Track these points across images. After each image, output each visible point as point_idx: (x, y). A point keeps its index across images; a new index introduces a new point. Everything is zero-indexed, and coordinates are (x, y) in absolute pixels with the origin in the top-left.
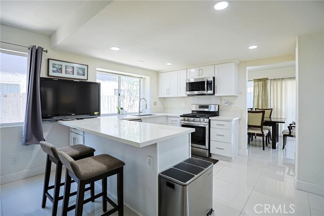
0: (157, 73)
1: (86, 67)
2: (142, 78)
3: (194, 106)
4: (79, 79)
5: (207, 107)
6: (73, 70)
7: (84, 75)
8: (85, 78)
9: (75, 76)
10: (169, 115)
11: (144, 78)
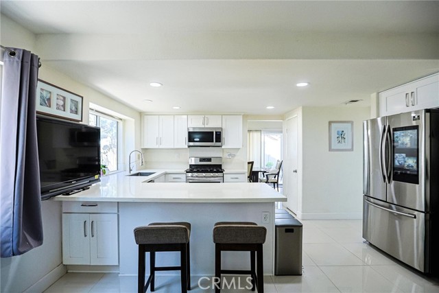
0: (141, 114)
1: (79, 99)
2: (121, 119)
3: (193, 159)
4: (71, 120)
5: (209, 160)
6: (64, 104)
7: (76, 113)
8: (78, 117)
9: (67, 114)
10: (168, 171)
11: (125, 120)
